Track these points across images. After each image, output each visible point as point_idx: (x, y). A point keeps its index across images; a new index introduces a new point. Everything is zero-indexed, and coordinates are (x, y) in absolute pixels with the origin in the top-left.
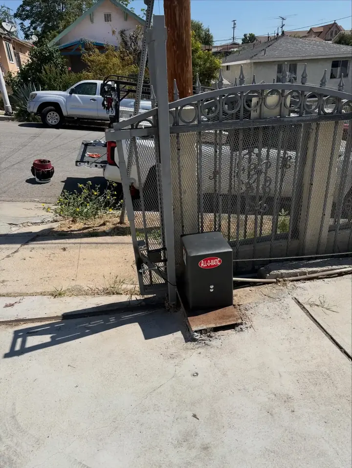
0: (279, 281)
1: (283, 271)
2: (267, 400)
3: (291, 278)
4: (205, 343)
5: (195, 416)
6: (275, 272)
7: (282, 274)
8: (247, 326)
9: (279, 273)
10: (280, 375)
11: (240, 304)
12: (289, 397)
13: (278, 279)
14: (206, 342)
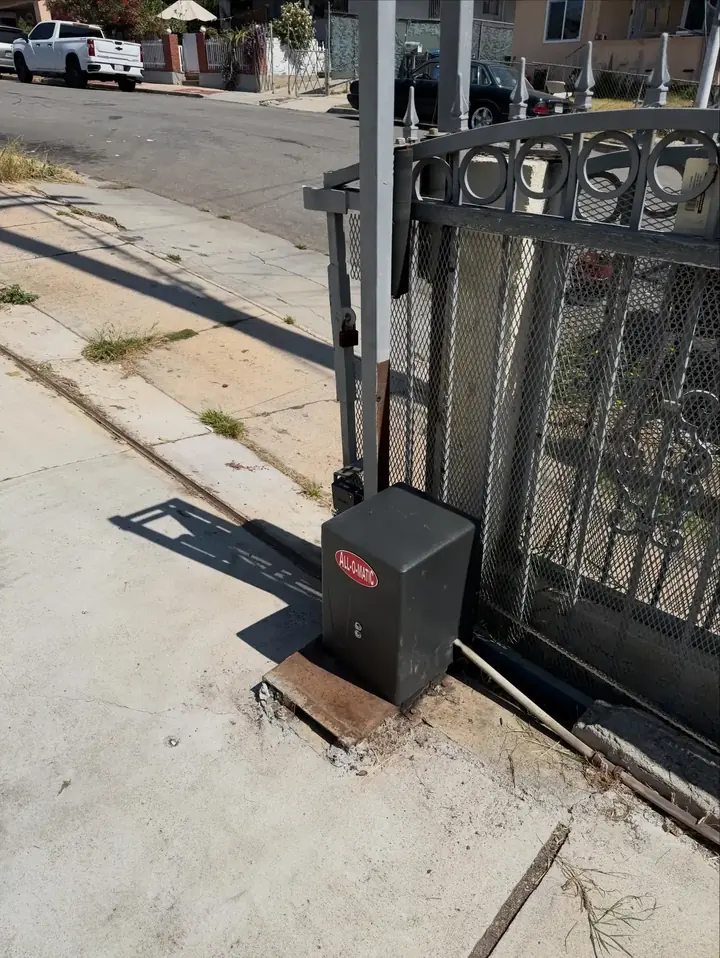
0: (598, 765)
1: (629, 749)
2: (151, 895)
3: (640, 787)
4: (261, 716)
5: (66, 784)
6: (607, 735)
7: (620, 752)
8: (358, 765)
9: (615, 746)
10: (238, 896)
11: (430, 722)
12: (178, 940)
13: (599, 755)
14: (265, 717)
